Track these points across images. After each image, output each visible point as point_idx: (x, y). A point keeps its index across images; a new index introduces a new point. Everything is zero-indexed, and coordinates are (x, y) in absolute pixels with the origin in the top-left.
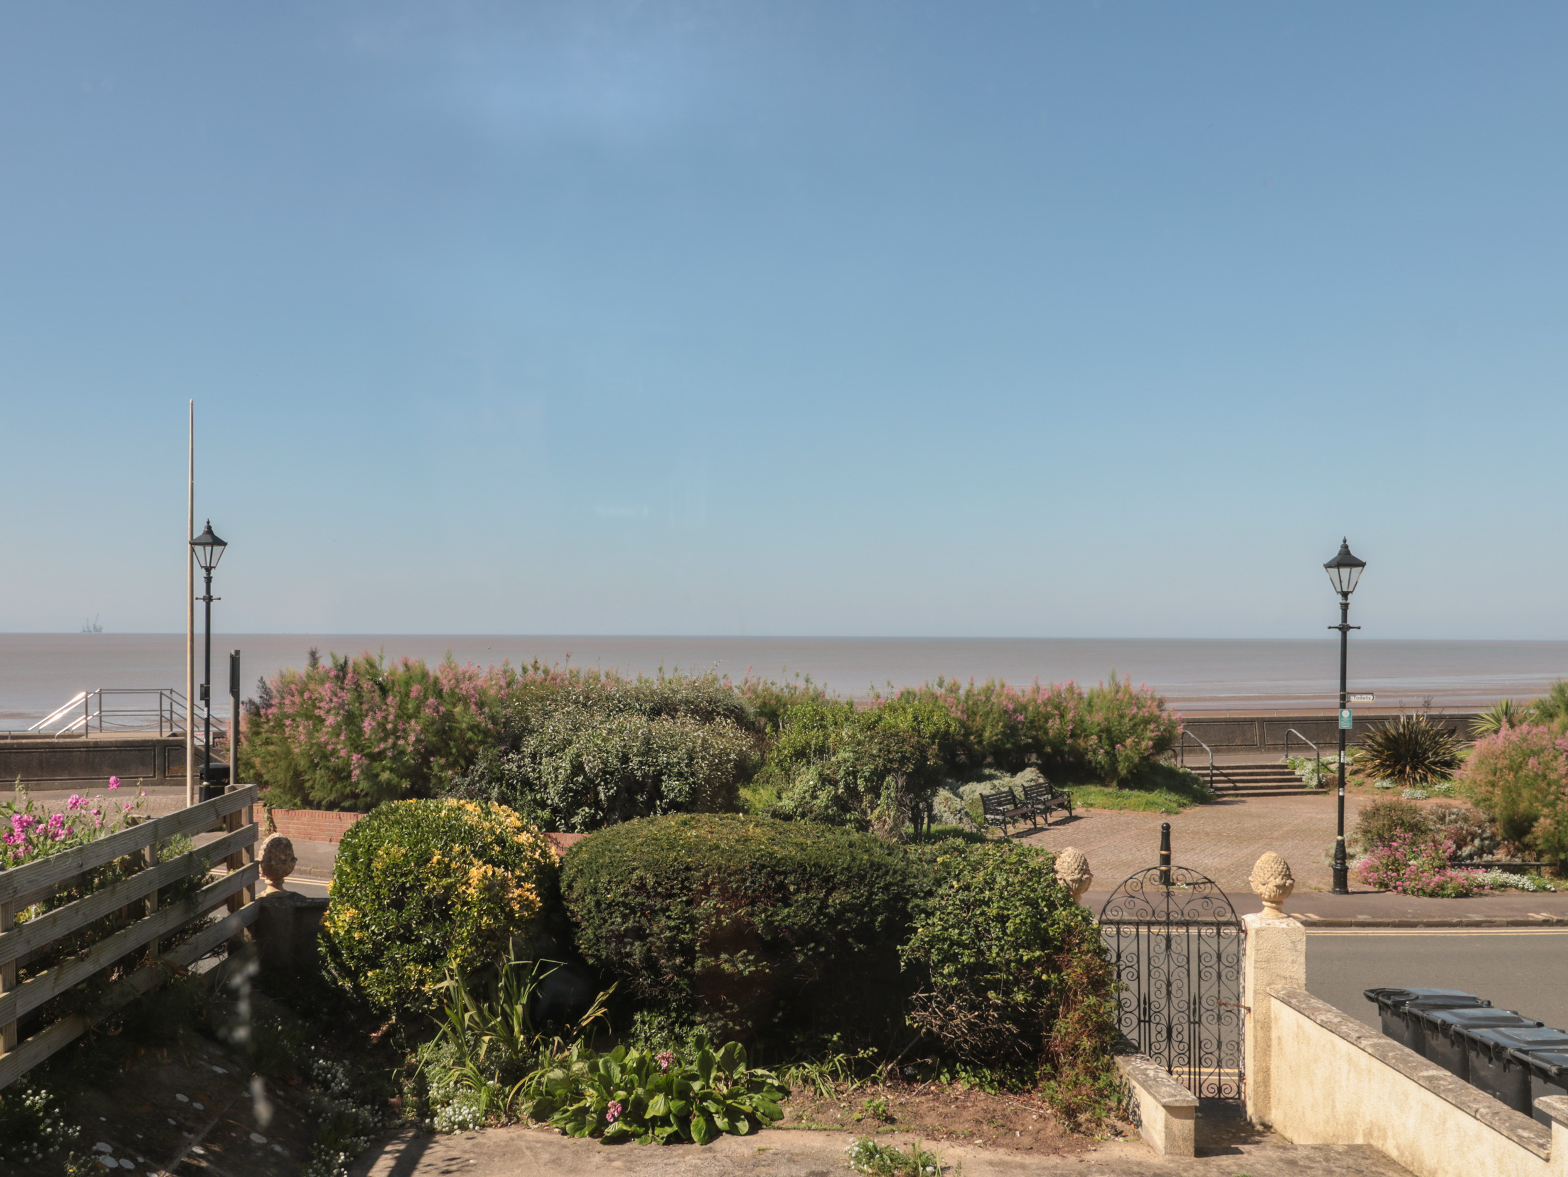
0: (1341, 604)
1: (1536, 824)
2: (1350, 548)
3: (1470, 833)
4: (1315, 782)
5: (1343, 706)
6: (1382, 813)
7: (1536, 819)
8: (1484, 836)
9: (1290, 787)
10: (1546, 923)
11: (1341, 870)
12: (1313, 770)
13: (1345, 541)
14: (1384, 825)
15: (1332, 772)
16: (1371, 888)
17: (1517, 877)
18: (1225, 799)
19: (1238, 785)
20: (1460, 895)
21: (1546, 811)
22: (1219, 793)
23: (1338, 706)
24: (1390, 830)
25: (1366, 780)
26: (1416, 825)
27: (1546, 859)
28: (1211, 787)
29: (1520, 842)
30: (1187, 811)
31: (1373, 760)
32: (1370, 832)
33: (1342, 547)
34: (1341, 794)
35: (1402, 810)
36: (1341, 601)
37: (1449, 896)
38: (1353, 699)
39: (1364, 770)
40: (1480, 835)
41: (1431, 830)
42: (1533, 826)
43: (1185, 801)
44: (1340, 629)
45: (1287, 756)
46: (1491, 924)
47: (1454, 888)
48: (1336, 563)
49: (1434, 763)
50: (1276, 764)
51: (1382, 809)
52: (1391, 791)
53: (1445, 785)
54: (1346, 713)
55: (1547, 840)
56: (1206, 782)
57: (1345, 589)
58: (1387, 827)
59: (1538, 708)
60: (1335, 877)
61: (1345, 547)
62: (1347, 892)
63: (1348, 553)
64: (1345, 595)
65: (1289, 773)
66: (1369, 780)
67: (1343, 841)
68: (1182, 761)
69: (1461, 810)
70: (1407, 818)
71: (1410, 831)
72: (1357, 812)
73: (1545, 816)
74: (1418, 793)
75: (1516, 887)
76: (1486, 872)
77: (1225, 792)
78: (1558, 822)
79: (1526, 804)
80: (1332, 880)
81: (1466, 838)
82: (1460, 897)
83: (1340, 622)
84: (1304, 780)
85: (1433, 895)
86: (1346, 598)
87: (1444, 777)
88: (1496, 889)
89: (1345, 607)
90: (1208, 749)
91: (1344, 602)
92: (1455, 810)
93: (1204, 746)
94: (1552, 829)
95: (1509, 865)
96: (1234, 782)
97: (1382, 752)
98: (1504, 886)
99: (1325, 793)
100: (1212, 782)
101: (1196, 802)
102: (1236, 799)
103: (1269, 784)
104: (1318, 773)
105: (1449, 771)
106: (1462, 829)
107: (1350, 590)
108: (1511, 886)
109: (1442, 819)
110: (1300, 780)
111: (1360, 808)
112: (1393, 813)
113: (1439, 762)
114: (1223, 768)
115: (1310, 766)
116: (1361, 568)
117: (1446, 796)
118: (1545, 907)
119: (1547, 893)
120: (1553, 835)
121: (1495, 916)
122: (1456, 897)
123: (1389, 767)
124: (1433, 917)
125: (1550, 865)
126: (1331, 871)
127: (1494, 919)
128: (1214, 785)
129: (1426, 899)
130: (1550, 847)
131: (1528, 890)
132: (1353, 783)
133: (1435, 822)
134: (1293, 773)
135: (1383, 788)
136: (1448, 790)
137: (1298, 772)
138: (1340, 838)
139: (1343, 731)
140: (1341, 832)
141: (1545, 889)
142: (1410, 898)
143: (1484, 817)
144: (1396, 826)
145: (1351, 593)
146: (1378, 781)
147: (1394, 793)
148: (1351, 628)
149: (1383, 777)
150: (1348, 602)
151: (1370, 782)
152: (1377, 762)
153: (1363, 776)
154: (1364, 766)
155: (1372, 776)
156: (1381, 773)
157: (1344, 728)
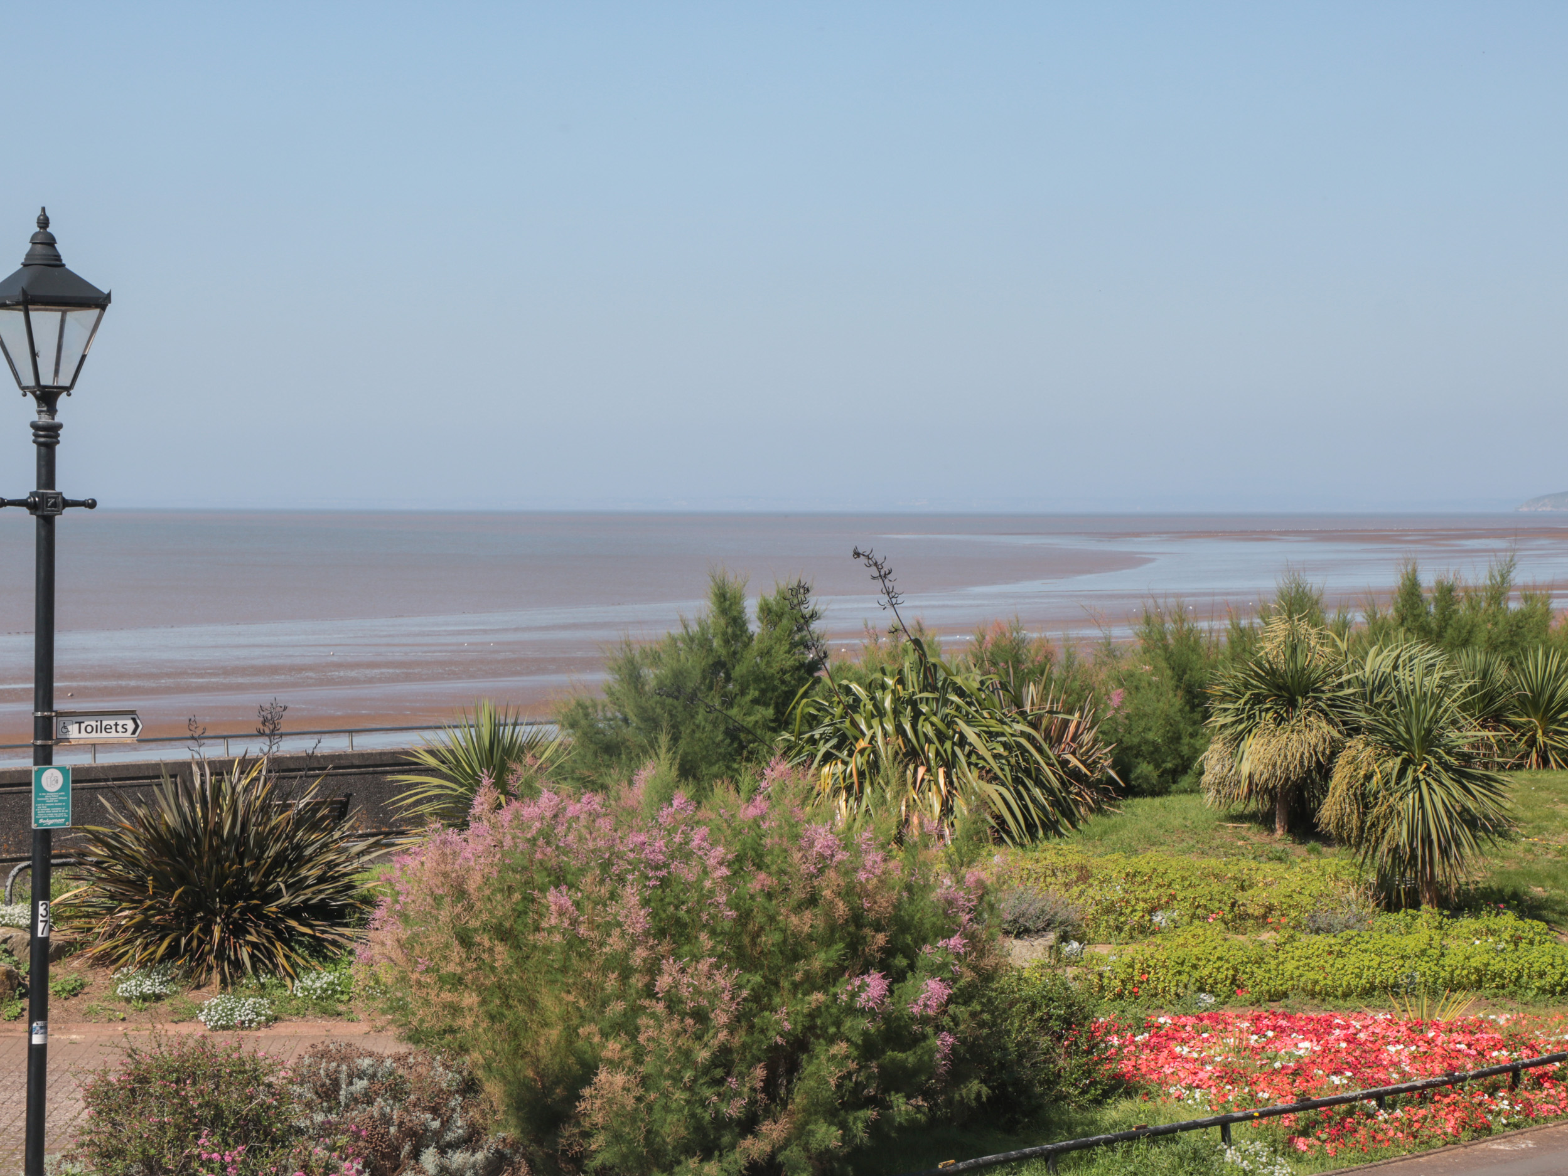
0: (34, 426)
1: (587, 1092)
2: (59, 245)
3: (412, 1134)
5: (46, 755)
6: (156, 1088)
7: (587, 1071)
8: (449, 1137)
13: (43, 220)
14: (162, 1127)
21: (613, 1048)
23: (36, 750)
24: (180, 1141)
25: (89, 977)
26: (257, 1121)
31: (110, 910)
32: (120, 1153)
33: (34, 239)
34: (37, 1040)
35: (217, 1076)
36: (35, 418)
38: (66, 732)
39: (83, 945)
40: (438, 1134)
41: (300, 1132)
42: (579, 1098)
44: (32, 507)
48: (16, 293)
49: (293, 912)
51: (156, 1074)
52: (164, 1006)
53: (320, 979)
54: (51, 777)
55: (618, 1138)
57: (47, 380)
58: (171, 1133)
59: (574, 725)
61: (44, 241)
63: (55, 262)
64: (47, 397)
66: (99, 978)
69: (381, 1060)
70: (231, 1100)
71: (240, 1140)
72: (80, 1094)
73: (614, 1065)
74: (246, 1006)
78: (645, 1082)
79: (555, 1033)
81: (397, 1149)
83: (33, 487)
86: (52, 411)
87: (318, 950)
89: (47, 439)
91: (45, 419)
92: (365, 1063)
94: (630, 1102)
97: (139, 885)
105: (332, 933)
106: (386, 1120)
107: (64, 381)
109: (328, 1093)
111: (90, 1079)
112: (190, 1091)
113: (306, 906)
116: (97, 311)
117: (326, 1013)
120: (633, 1118)
123: (163, 931)
130: (625, 1157)
132: (53, 989)
133: (309, 1105)
135: (144, 998)
136: (331, 993)
139: (45, 835)
143: (445, 1078)
144: (196, 1128)
145: (68, 389)
146: (127, 977)
147: (175, 1012)
148: (67, 504)
149: (143, 965)
150: (58, 419)
151: (100, 980)
152: (125, 915)
153: (76, 964)
154: (81, 930)
155: (105, 960)
156: (136, 951)
157: (48, 823)
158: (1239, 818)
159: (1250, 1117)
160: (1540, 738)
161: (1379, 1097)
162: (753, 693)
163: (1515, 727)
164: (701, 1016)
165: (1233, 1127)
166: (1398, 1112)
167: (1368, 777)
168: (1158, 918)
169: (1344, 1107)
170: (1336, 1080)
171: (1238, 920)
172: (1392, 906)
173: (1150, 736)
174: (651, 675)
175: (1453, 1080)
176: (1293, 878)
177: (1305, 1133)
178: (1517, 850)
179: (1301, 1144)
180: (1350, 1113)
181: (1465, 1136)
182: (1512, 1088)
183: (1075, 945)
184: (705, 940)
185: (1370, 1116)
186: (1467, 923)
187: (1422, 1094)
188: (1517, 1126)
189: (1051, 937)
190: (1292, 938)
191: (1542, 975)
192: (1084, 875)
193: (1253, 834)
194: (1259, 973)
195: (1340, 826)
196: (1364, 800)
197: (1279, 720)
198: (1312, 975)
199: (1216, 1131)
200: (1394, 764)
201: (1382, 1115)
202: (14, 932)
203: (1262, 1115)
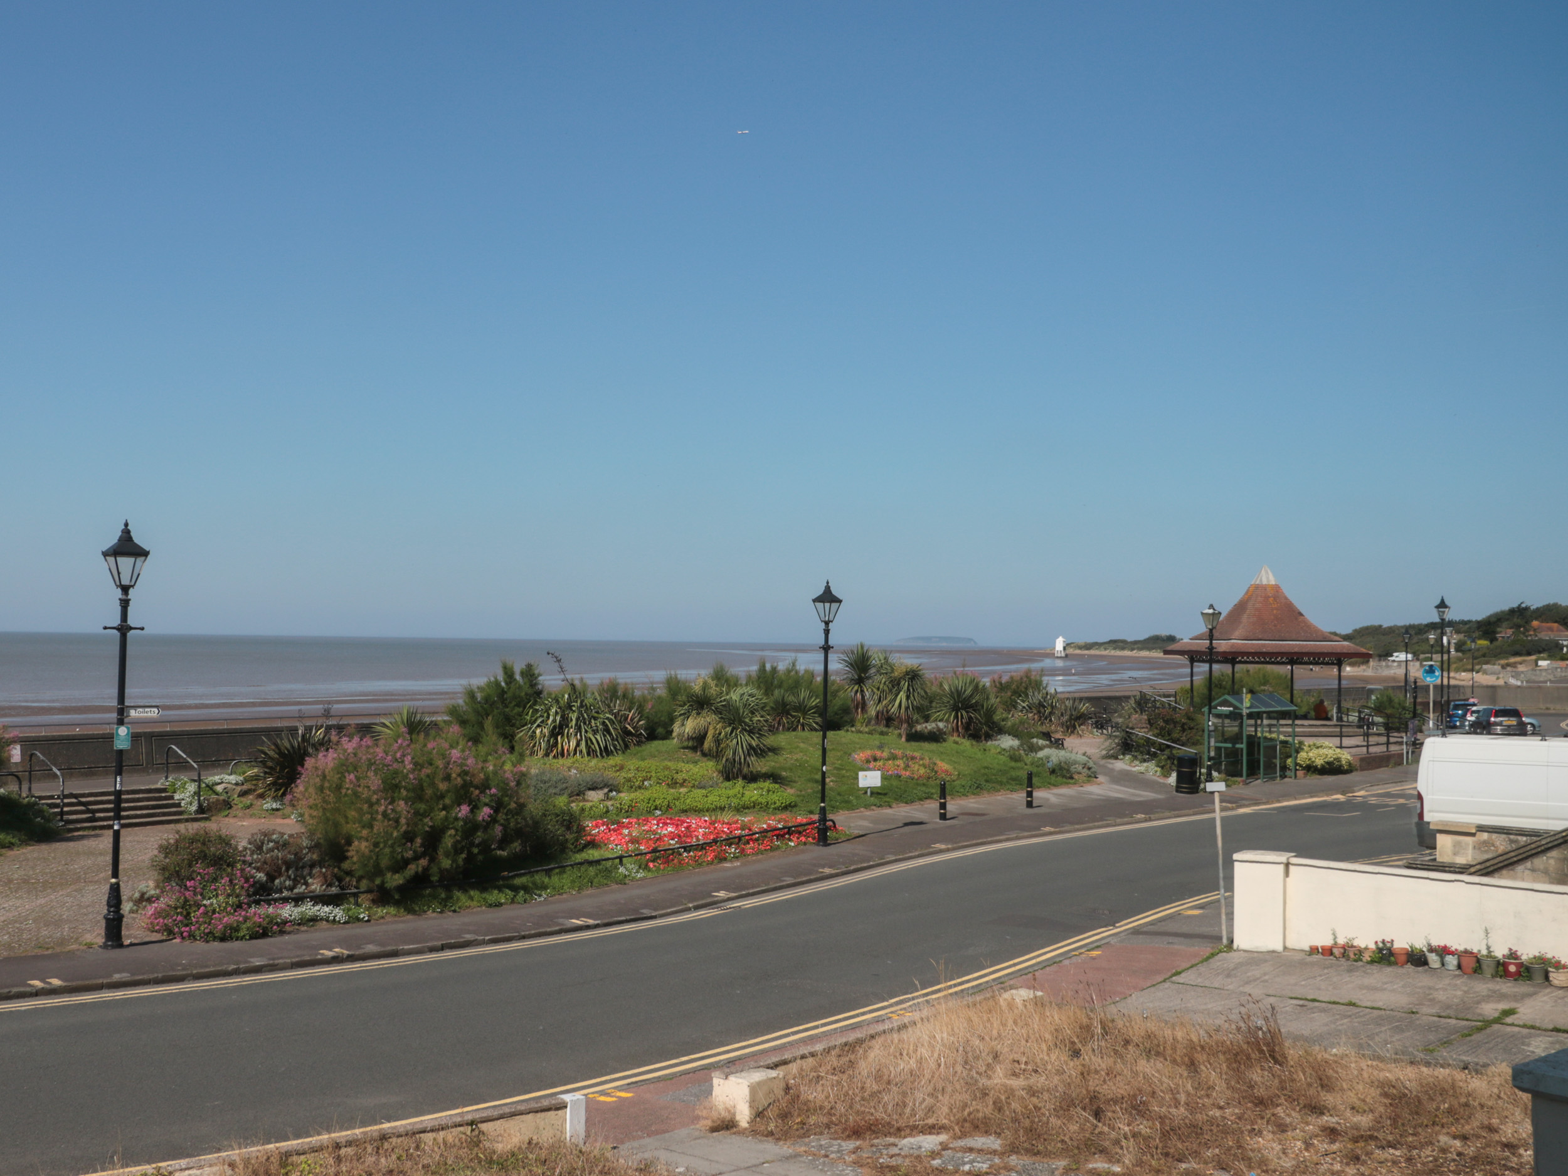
0: (120, 599)
1: (351, 848)
2: (132, 534)
4: (194, 808)
5: (121, 722)
7: (351, 842)
9: (164, 814)
10: (336, 960)
11: (113, 920)
12: (195, 793)
13: (126, 525)
14: (184, 860)
15: (217, 794)
16: (156, 937)
17: (327, 909)
18: (76, 834)
19: (98, 815)
20: (254, 936)
21: (365, 832)
22: (71, 826)
23: (115, 720)
24: (190, 866)
25: (255, 802)
26: (221, 857)
27: (364, 884)
28: (62, 820)
29: (339, 868)
30: (15, 852)
31: (264, 778)
32: (168, 869)
33: (123, 531)
36: (121, 596)
37: (242, 938)
38: (133, 713)
39: (255, 790)
42: (348, 850)
43: (13, 841)
44: (118, 629)
45: (167, 778)
46: (272, 968)
47: (248, 929)
48: (112, 550)
50: (153, 787)
51: (183, 842)
52: (280, 813)
54: (123, 731)
55: (364, 865)
56: (56, 814)
57: (125, 583)
58: (186, 862)
60: (107, 928)
61: (126, 533)
62: (121, 946)
63: (130, 539)
64: (125, 589)
65: (166, 798)
66: (260, 802)
67: (118, 884)
68: (30, 789)
70: (211, 850)
71: (213, 865)
73: (361, 838)
75: (327, 920)
76: (295, 906)
77: (79, 826)
78: (374, 844)
80: (103, 932)
82: (256, 938)
83: (119, 622)
84: (182, 805)
85: (223, 939)
86: (127, 594)
88: (304, 924)
89: (125, 604)
90: (58, 773)
91: (124, 597)
92: (275, 837)
93: (54, 769)
94: (368, 851)
95: (323, 896)
96: (94, 812)
97: (275, 769)
98: (314, 920)
99: (206, 819)
100: (62, 813)
101: (31, 839)
102: (93, 833)
103: (139, 812)
104: (199, 796)
106: (279, 857)
107: (131, 583)
108: (321, 919)
110: (179, 805)
112: (194, 845)
114: (83, 795)
115: (192, 788)
116: (144, 558)
118: (340, 943)
119: (358, 924)
120: (369, 858)
121: (278, 959)
122: (251, 938)
123: (281, 785)
124: (207, 967)
125: (369, 891)
126: (103, 923)
127: (276, 962)
128: (65, 817)
129: (216, 945)
130: (367, 872)
131: (339, 922)
132: (240, 806)
134: (172, 798)
137: (177, 797)
138: (113, 880)
139: (121, 752)
140: (115, 874)
141: (358, 920)
142: (200, 945)
145: (133, 586)
146: (267, 802)
147: (283, 815)
148: (131, 628)
149: (274, 797)
150: (129, 597)
151: (259, 803)
152: (270, 780)
153: (251, 797)
154: (255, 785)
155: (262, 796)
156: (272, 793)
157: (121, 747)
158: (684, 748)
159: (631, 856)
160: (801, 720)
161: (684, 848)
162: (514, 703)
163: (793, 716)
164: (397, 821)
165: (624, 859)
166: (691, 853)
167: (720, 734)
168: (646, 783)
169: (670, 852)
170: (672, 842)
171: (674, 784)
172: (728, 779)
173: (663, 719)
174: (479, 696)
175: (715, 841)
176: (695, 769)
177: (653, 861)
178: (781, 759)
179: (651, 865)
180: (672, 854)
181: (716, 861)
182: (738, 843)
183: (614, 793)
184: (404, 793)
185: (681, 855)
186: (753, 785)
187: (702, 847)
188: (737, 857)
189: (606, 790)
190: (690, 791)
191: (775, 803)
192: (622, 768)
193: (690, 754)
194: (677, 803)
195: (710, 750)
196: (718, 741)
197: (698, 714)
198: (695, 804)
199: (617, 861)
200: (729, 729)
201: (685, 854)
202: (229, 786)
203: (636, 855)
